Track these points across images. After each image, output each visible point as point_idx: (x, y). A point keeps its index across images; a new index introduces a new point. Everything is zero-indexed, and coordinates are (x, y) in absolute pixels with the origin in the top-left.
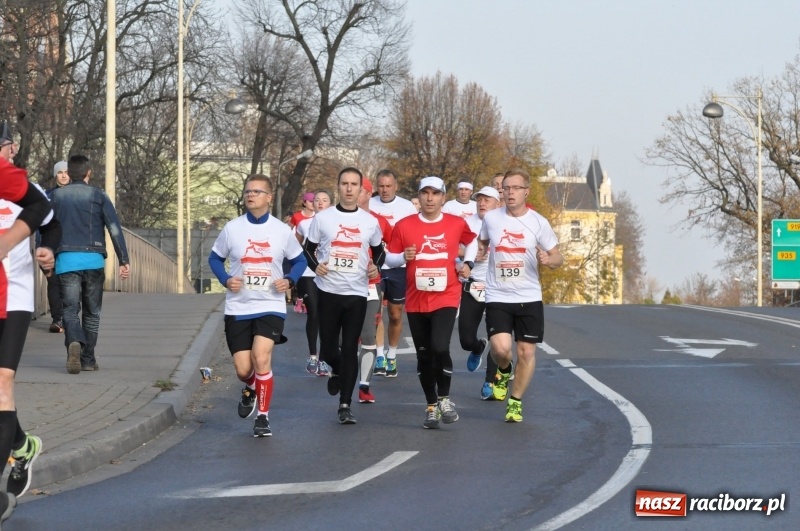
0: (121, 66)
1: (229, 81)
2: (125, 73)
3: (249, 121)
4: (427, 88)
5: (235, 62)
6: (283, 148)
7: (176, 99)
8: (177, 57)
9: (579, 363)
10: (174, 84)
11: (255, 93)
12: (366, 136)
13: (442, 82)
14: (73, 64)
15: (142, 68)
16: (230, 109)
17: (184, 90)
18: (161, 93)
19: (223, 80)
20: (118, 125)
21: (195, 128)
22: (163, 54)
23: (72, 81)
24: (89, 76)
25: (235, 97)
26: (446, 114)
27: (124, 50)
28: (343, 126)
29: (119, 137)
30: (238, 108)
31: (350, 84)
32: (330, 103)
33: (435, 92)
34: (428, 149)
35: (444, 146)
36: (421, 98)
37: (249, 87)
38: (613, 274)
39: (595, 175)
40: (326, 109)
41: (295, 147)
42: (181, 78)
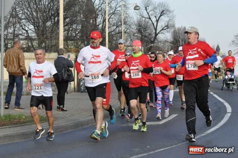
0: (109, 26)
1: (134, 28)
2: (110, 27)
3: (138, 38)
4: (179, 29)
5: (135, 24)
6: (146, 44)
7: (122, 33)
8: (122, 23)
9: (215, 93)
10: (122, 29)
11: (139, 31)
12: (165, 41)
13: (183, 28)
14: (98, 25)
15: (114, 26)
16: (134, 35)
17: (124, 31)
18: (118, 31)
19: (132, 28)
20: (109, 39)
21: (126, 39)
22: (118, 23)
23: (98, 29)
24: (102, 28)
25: (135, 32)
26: (184, 35)
27: (110, 22)
28: (160, 38)
29: (109, 42)
30: (136, 35)
31: (162, 29)
32: (157, 33)
33: (181, 30)
34: (180, 43)
35: (183, 43)
36: (178, 32)
37: (138, 30)
38: (222, 71)
39: (218, 49)
40: (156, 35)
41: (149, 43)
42: (123, 28)
